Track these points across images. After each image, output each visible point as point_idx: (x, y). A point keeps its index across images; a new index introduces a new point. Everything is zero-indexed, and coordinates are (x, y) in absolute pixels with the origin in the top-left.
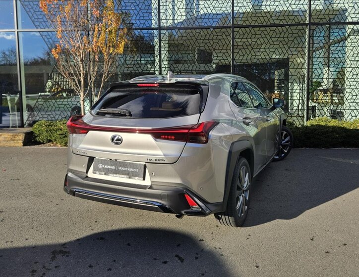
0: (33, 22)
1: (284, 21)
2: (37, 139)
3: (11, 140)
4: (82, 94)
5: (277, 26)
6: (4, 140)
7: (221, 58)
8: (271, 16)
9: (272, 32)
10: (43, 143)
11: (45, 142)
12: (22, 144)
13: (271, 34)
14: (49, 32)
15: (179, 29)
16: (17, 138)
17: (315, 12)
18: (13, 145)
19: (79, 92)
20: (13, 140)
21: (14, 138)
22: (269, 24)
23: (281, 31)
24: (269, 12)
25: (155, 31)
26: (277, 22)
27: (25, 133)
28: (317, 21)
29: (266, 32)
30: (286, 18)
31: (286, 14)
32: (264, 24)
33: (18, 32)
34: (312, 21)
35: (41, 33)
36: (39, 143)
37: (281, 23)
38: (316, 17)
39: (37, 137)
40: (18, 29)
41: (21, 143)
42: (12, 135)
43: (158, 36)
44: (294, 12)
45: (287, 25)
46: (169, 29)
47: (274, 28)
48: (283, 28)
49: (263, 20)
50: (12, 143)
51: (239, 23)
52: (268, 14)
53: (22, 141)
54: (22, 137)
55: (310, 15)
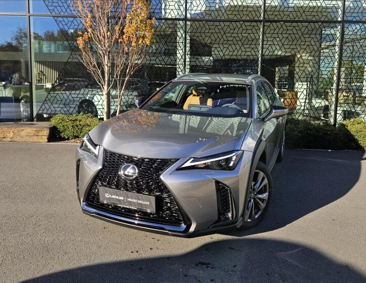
0: (47, 6)
1: (317, 17)
2: (62, 135)
3: (35, 135)
4: (106, 87)
5: (309, 22)
6: (27, 136)
7: (249, 53)
8: (304, 11)
9: (304, 28)
10: (68, 139)
11: (70, 138)
12: (47, 140)
13: (302, 30)
14: (64, 18)
15: (207, 21)
16: (41, 133)
17: (349, 9)
18: (37, 141)
19: (102, 85)
20: (37, 135)
21: (37, 134)
22: (301, 19)
23: (313, 27)
24: (302, 7)
25: (181, 22)
26: (310, 18)
27: (50, 128)
28: (350, 19)
29: (297, 28)
30: (319, 14)
31: (320, 10)
32: (297, 19)
33: (29, 16)
34: (345, 19)
35: (56, 18)
36: (64, 139)
37: (314, 19)
38: (349, 14)
39: (61, 132)
40: (29, 13)
41: (45, 139)
42: (35, 130)
43: (184, 28)
44: (327, 8)
45: (320, 21)
46: (196, 21)
47: (306, 24)
48: (316, 24)
49: (295, 16)
50: (36, 139)
51: (270, 17)
52: (300, 9)
53: (46, 137)
54: (46, 132)
55: (344, 12)
